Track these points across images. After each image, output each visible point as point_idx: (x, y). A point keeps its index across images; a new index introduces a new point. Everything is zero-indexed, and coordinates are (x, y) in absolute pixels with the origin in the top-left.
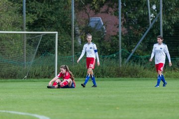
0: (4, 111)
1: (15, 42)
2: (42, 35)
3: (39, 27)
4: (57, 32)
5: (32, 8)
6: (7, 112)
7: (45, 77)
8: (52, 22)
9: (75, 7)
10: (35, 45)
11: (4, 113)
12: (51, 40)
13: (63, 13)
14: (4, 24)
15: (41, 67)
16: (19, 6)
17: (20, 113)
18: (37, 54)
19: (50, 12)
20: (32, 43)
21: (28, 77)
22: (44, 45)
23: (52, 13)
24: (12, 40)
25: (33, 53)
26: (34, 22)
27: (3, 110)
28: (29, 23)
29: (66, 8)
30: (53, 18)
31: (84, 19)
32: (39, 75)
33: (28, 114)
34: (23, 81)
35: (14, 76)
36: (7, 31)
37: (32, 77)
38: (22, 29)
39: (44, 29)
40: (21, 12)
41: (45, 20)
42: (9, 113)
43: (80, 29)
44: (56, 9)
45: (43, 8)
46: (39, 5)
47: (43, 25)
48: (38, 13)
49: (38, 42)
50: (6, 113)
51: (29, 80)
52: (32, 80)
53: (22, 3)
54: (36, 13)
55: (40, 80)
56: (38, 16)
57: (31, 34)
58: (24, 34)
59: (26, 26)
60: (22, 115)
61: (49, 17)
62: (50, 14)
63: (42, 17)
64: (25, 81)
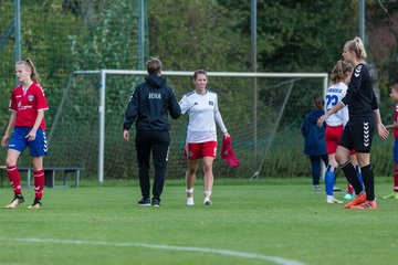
0: (207, 250)
1: (234, 96)
2: (292, 81)
3: (287, 63)
4: (326, 75)
5: (271, 20)
6: (214, 251)
7: (300, 175)
8: (315, 52)
9: (366, 18)
10: (277, 104)
11: (206, 253)
12: (313, 91)
13: (340, 31)
14: (209, 56)
15: (289, 152)
16: (243, 16)
17: (242, 254)
18: (281, 125)
19: (311, 29)
20: (271, 99)
21: (263, 174)
22: (298, 104)
23: (314, 32)
24: (226, 92)
25: (273, 121)
26: (276, 50)
27: (203, 246)
28: (264, 54)
29: (345, 19)
30: (318, 43)
31: (388, 46)
32: (286, 169)
33: (261, 256)
34: (249, 184)
35: (231, 171)
36: (215, 71)
37: (270, 175)
38: (249, 67)
39: (297, 67)
40: (246, 28)
41: (299, 47)
42: (218, 254)
43: (377, 67)
44: (325, 22)
45: (295, 20)
46: (287, 12)
47: (295, 58)
48: (284, 30)
49: (283, 96)
50: (210, 253)
51: (263, 180)
52: (270, 180)
53: (248, 9)
54: (280, 31)
55: (288, 180)
56: (284, 39)
57: (269, 78)
58: (252, 77)
59: (258, 60)
60: (246, 259)
61: (309, 40)
62: (310, 34)
63: (293, 40)
64: (255, 184)
